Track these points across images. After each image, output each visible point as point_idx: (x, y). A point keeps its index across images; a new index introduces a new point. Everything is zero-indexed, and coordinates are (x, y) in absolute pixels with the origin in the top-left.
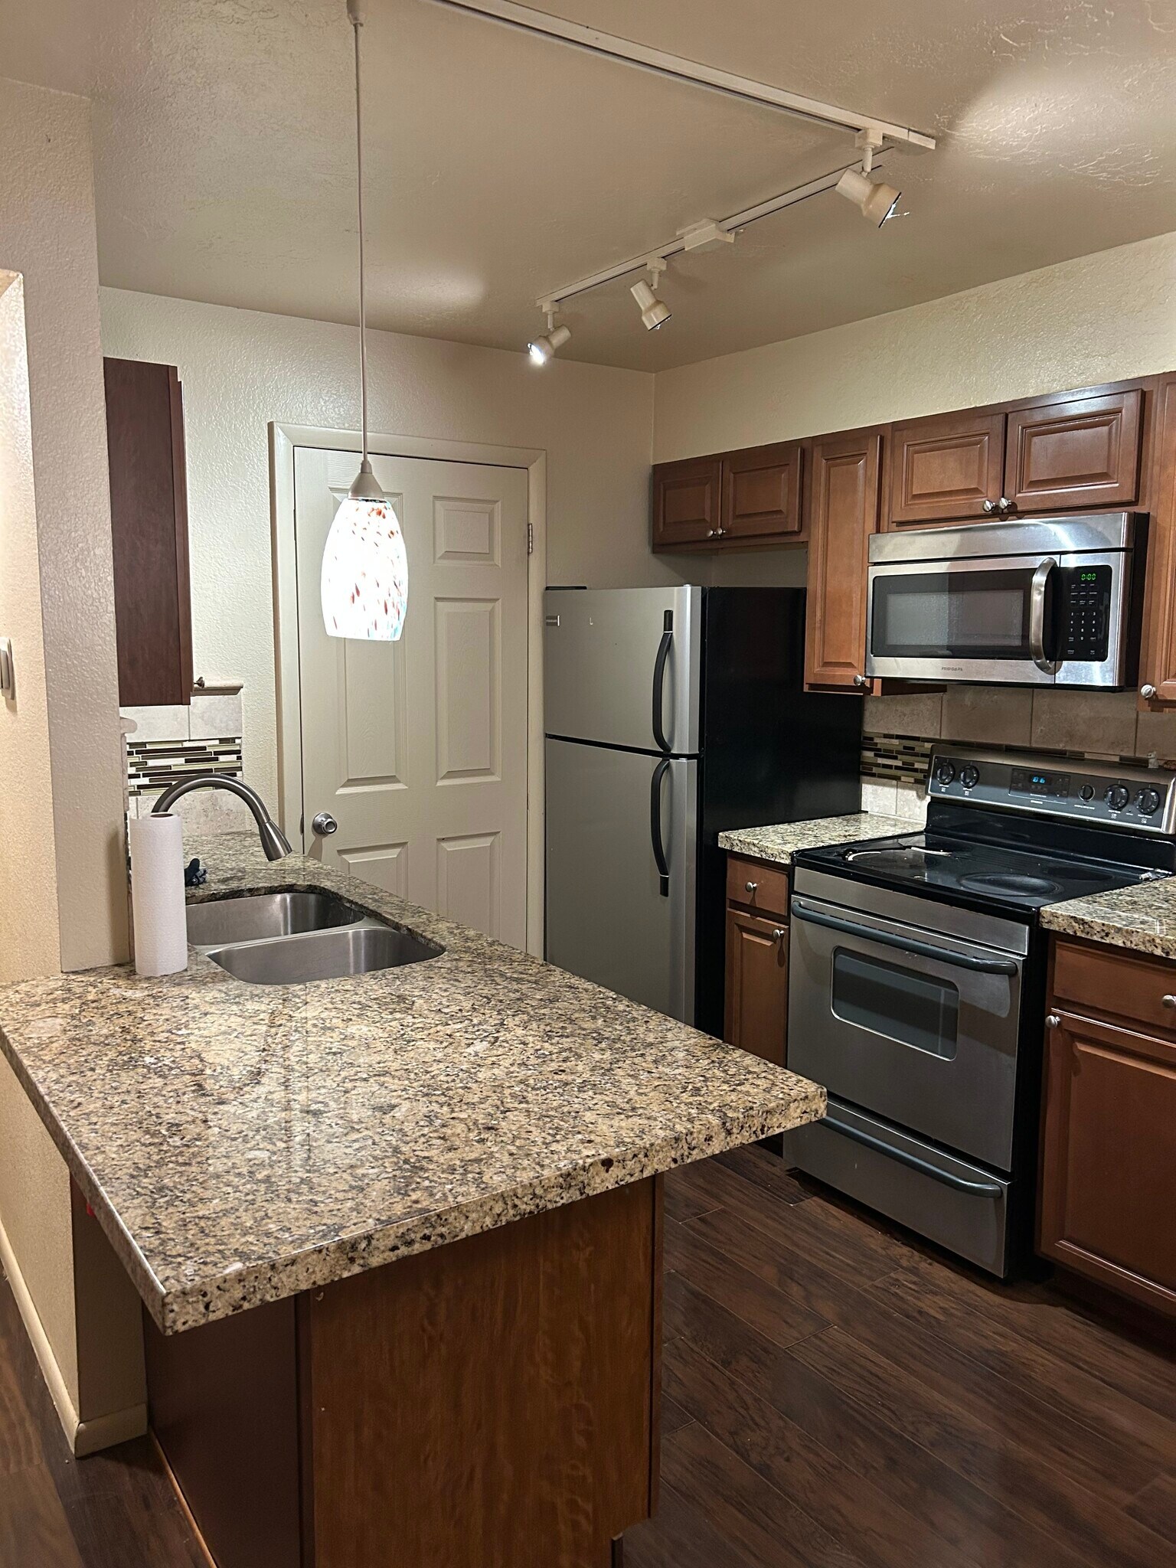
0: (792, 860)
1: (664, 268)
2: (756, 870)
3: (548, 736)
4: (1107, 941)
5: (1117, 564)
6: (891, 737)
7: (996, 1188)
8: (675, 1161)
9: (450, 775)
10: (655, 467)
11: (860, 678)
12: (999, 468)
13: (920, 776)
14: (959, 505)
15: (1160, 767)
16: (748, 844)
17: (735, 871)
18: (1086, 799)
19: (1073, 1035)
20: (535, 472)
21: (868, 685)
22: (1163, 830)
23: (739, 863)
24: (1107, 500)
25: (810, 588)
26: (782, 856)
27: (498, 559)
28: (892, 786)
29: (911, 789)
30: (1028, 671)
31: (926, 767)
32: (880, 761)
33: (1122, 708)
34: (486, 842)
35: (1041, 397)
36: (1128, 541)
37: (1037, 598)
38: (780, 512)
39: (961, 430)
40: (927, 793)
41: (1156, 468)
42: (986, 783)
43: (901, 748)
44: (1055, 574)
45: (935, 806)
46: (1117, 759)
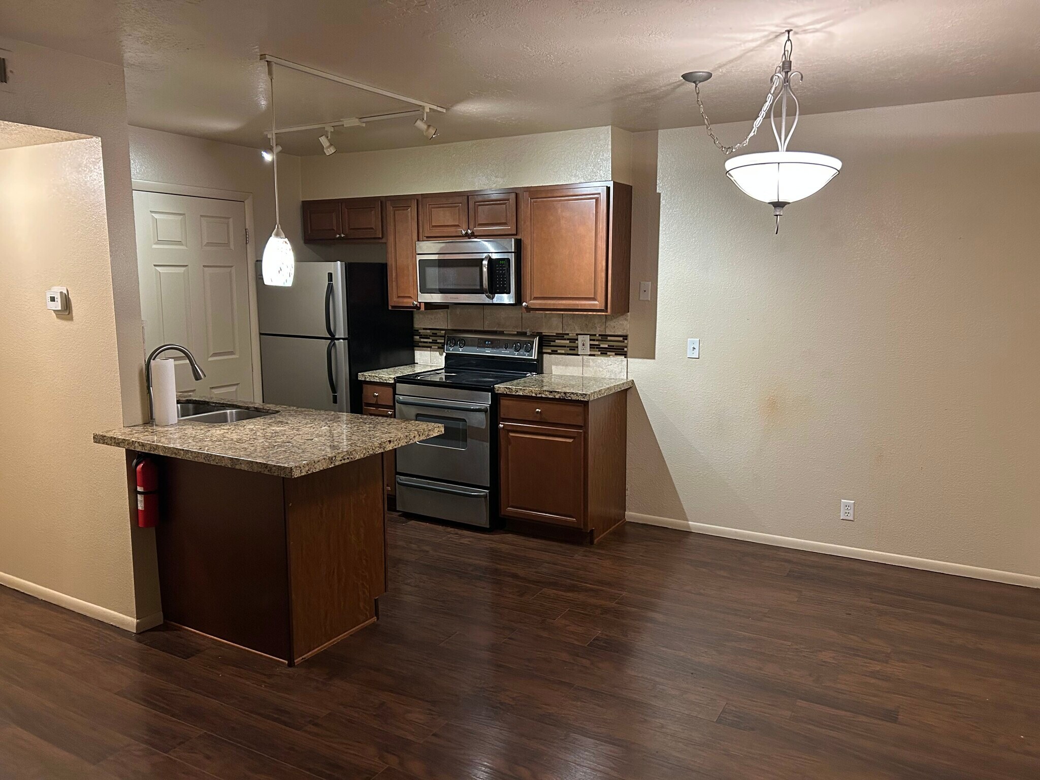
0: (395, 380)
1: (333, 130)
2: (377, 388)
3: (261, 334)
4: (517, 394)
5: (512, 257)
6: (426, 329)
7: (485, 494)
8: (406, 443)
9: (215, 355)
10: (303, 201)
11: (416, 303)
12: (467, 217)
13: (440, 345)
14: (452, 231)
15: (531, 335)
16: (373, 376)
17: (367, 389)
18: (506, 348)
19: (508, 430)
20: (248, 204)
21: (418, 306)
22: (533, 358)
23: (369, 386)
24: (506, 233)
25: (389, 264)
26: (390, 379)
27: (232, 247)
28: (428, 351)
29: (436, 351)
30: (482, 298)
31: (443, 341)
32: (422, 340)
33: (515, 313)
34: (233, 389)
35: (481, 191)
36: (515, 250)
37: (485, 270)
38: (372, 228)
39: (450, 201)
40: (444, 352)
41: (523, 222)
42: (468, 346)
43: (431, 334)
44: (490, 260)
45: (447, 358)
46: (516, 333)
